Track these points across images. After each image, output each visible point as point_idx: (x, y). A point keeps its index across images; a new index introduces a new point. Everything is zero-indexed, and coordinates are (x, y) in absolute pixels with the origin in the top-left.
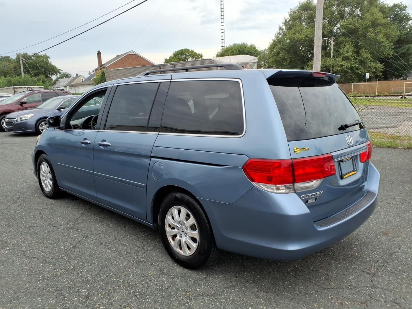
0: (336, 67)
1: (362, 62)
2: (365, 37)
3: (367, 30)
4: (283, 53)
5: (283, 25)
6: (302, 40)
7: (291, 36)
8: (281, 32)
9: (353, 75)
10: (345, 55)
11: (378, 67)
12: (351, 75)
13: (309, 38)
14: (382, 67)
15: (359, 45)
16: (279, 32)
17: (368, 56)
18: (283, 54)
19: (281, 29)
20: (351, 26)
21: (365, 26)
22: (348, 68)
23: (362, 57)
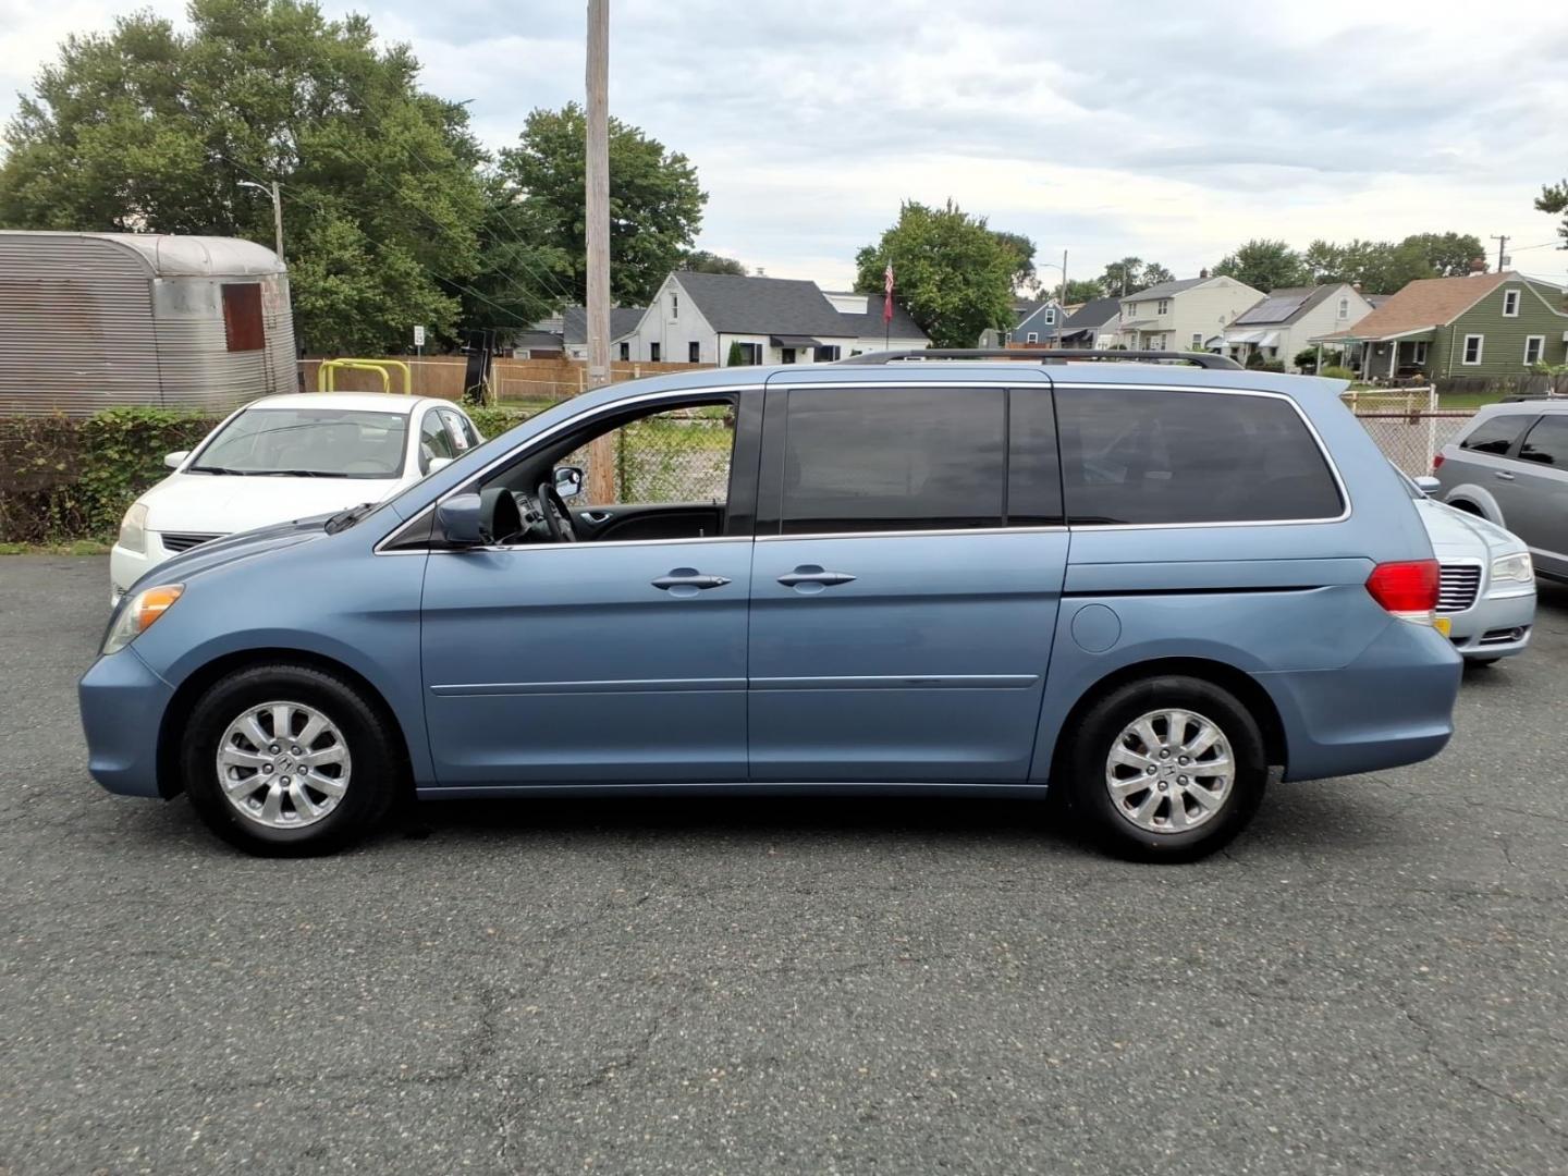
0: (306, 295)
1: (392, 285)
2: (390, 197)
3: (397, 177)
4: (66, 216)
5: (39, 94)
6: (158, 176)
7: (100, 149)
8: (33, 123)
9: (369, 328)
10: (336, 254)
11: (444, 308)
12: (360, 329)
13: (187, 173)
14: (456, 311)
15: (374, 226)
16: (21, 122)
17: (412, 269)
18: (69, 221)
19: (29, 109)
20: (339, 153)
21: (389, 161)
22: (350, 305)
23: (390, 268)
